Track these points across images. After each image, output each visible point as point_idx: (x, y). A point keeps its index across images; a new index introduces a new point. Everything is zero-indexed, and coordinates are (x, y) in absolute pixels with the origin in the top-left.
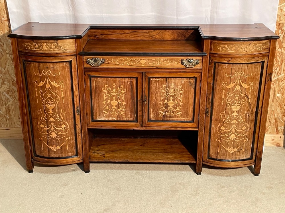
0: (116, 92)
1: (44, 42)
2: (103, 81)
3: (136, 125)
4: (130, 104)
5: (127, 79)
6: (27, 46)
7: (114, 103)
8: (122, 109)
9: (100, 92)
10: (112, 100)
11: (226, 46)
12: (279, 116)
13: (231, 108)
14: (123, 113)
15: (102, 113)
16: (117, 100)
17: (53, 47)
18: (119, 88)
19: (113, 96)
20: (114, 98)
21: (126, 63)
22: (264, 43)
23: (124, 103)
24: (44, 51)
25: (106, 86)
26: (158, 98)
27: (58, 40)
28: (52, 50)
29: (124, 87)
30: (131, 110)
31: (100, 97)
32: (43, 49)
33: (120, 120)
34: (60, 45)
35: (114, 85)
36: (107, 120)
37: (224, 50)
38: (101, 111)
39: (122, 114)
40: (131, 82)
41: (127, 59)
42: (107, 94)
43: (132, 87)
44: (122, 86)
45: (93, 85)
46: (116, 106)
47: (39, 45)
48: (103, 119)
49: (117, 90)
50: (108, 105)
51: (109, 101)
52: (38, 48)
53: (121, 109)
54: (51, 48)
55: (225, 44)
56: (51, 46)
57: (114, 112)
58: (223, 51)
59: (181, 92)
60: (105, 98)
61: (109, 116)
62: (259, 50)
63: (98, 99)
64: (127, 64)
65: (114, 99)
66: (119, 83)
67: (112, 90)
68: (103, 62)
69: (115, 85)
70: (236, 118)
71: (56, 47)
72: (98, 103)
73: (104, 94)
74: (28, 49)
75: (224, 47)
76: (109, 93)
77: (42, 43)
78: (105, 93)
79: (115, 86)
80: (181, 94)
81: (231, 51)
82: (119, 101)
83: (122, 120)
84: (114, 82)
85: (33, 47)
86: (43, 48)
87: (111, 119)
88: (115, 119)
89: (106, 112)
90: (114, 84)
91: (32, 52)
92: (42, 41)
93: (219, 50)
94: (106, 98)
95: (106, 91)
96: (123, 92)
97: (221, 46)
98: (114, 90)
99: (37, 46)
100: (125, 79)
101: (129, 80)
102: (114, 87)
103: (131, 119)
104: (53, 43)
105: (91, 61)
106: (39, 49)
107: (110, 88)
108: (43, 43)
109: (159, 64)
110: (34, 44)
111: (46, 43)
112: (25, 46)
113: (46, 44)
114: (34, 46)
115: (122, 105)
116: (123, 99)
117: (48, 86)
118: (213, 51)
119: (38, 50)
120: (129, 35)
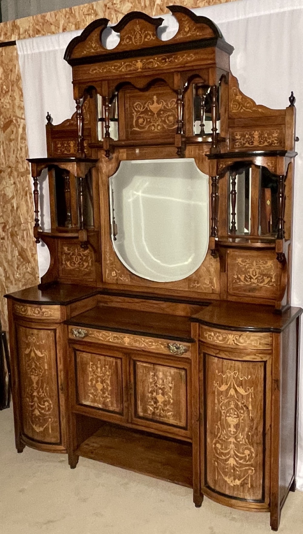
0: (101, 372)
3: (121, 418)
4: (116, 390)
5: (112, 358)
7: (99, 386)
9: (85, 370)
10: (97, 382)
11: (213, 334)
13: (226, 420)
14: (108, 400)
15: (87, 396)
16: (102, 383)
17: (37, 312)
18: (103, 368)
19: (98, 377)
20: (99, 379)
21: (109, 339)
22: (261, 337)
23: (109, 388)
24: (28, 315)
25: (91, 363)
26: (146, 389)
27: (42, 305)
28: (35, 315)
29: (109, 368)
31: (85, 376)
33: (105, 408)
34: (44, 310)
35: (99, 364)
36: (92, 405)
37: (211, 338)
38: (86, 393)
39: (107, 402)
40: (116, 362)
42: (92, 374)
43: (117, 370)
44: (107, 367)
45: (78, 360)
46: (101, 390)
47: (25, 309)
48: (88, 403)
49: (101, 370)
50: (93, 386)
51: (94, 382)
53: (106, 394)
54: (34, 313)
55: (210, 331)
56: (35, 310)
57: (99, 397)
58: (210, 340)
59: (171, 385)
60: (90, 378)
61: (94, 401)
62: (255, 345)
63: (84, 378)
64: (111, 340)
65: (99, 381)
66: (104, 363)
67: (97, 369)
68: (86, 335)
70: (233, 435)
71: (39, 313)
72: (83, 383)
73: (89, 373)
74: (18, 312)
75: (211, 335)
76: (94, 373)
78: (91, 372)
80: (171, 388)
81: (218, 342)
82: (104, 384)
83: (107, 408)
86: (28, 313)
87: (96, 405)
88: (100, 406)
89: (91, 396)
90: (99, 362)
91: (20, 315)
92: (28, 305)
93: (206, 338)
95: (91, 369)
96: (108, 373)
97: (208, 333)
98: (99, 370)
99: (23, 310)
100: (110, 358)
101: (114, 361)
102: (99, 366)
103: (117, 410)
104: (37, 307)
105: (76, 332)
107: (94, 366)
108: (28, 307)
109: (143, 346)
110: (21, 307)
113: (30, 308)
114: (21, 309)
115: (107, 389)
116: (109, 382)
117: (33, 354)
118: (201, 337)
119: (24, 313)
120: (138, 304)
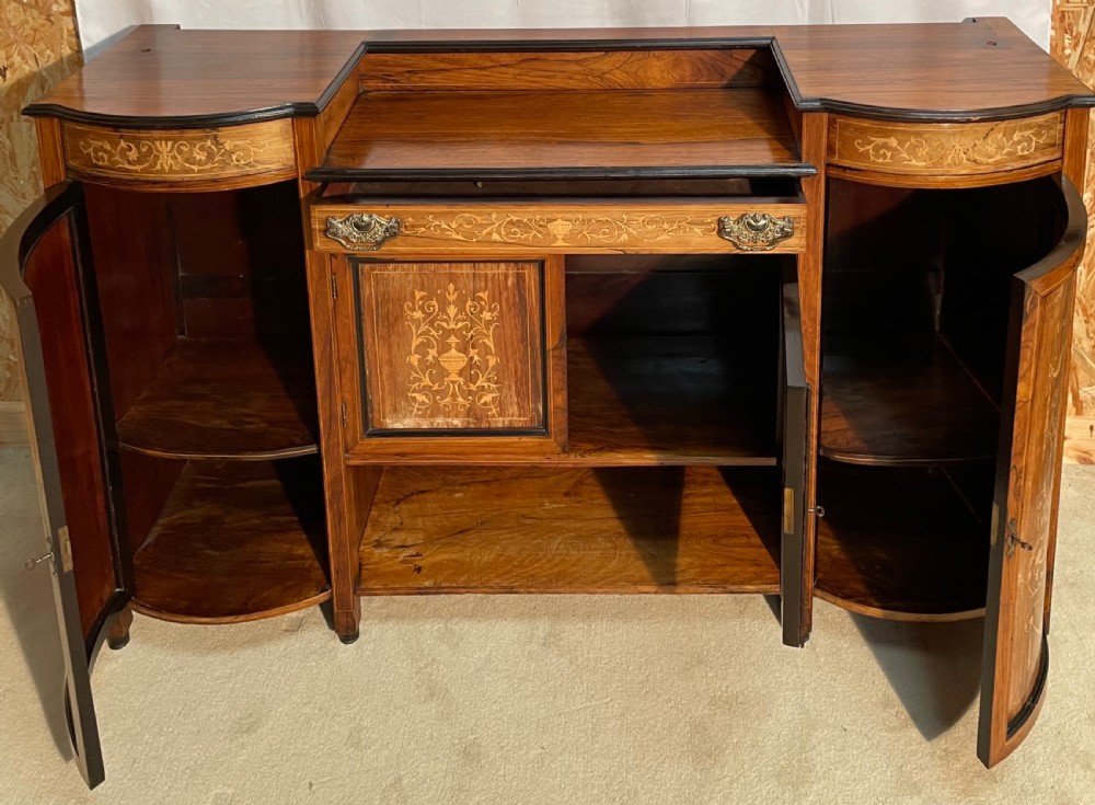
0: (459, 317)
1: (161, 139)
2: (407, 275)
3: (540, 444)
4: (518, 362)
5: (503, 266)
6: (96, 151)
7: (454, 361)
8: (486, 385)
9: (396, 319)
10: (444, 348)
11: (893, 142)
12: (1082, 348)
14: (487, 398)
15: (406, 399)
16: (463, 349)
17: (201, 156)
18: (469, 303)
19: (448, 333)
20: (453, 340)
21: (489, 234)
22: (1040, 126)
23: (492, 361)
24: (162, 171)
25: (418, 295)
27: (221, 129)
28: (195, 168)
29: (493, 298)
30: (522, 385)
31: (394, 339)
32: (158, 167)
33: (478, 426)
34: (228, 145)
35: (451, 291)
36: (425, 427)
37: (885, 156)
38: (400, 393)
39: (485, 404)
40: (520, 278)
41: (494, 216)
42: (424, 328)
43: (522, 298)
44: (484, 295)
45: (368, 291)
46: (460, 373)
47: (144, 150)
48: (408, 423)
49: (462, 309)
50: (427, 368)
51: (433, 352)
52: (139, 161)
53: (481, 382)
54: (189, 160)
55: (886, 134)
56: (191, 151)
57: (454, 396)
58: (881, 160)
60: (415, 342)
61: (435, 411)
62: (1025, 153)
63: (390, 347)
64: (495, 236)
65: (453, 345)
66: (471, 285)
67: (443, 310)
68: (392, 233)
69: (455, 290)
71: (210, 156)
72: (390, 362)
73: (413, 328)
74: (101, 163)
75: (885, 146)
76: (431, 323)
77: (154, 144)
78: (418, 323)
79: (456, 294)
81: (914, 162)
82: (473, 352)
83: (484, 425)
84: (452, 278)
85: (118, 158)
86: (159, 162)
87: (440, 422)
88: (457, 423)
89: (420, 397)
90: (451, 287)
91: (116, 175)
92: (156, 134)
93: (865, 155)
94: (420, 340)
95: (418, 315)
96: (487, 315)
97: (872, 142)
98: (452, 310)
99: (133, 155)
100: (494, 265)
101: (511, 272)
102: (452, 297)
103: (519, 421)
104: (201, 139)
105: (344, 228)
106: (142, 167)
107: (434, 303)
108: (158, 143)
109: (624, 237)
110: (123, 144)
111: (170, 143)
112: (91, 150)
113: (169, 146)
114: (123, 153)
115: (483, 367)
116: (490, 343)
118: (841, 155)
119: (138, 168)
120: (511, 70)
